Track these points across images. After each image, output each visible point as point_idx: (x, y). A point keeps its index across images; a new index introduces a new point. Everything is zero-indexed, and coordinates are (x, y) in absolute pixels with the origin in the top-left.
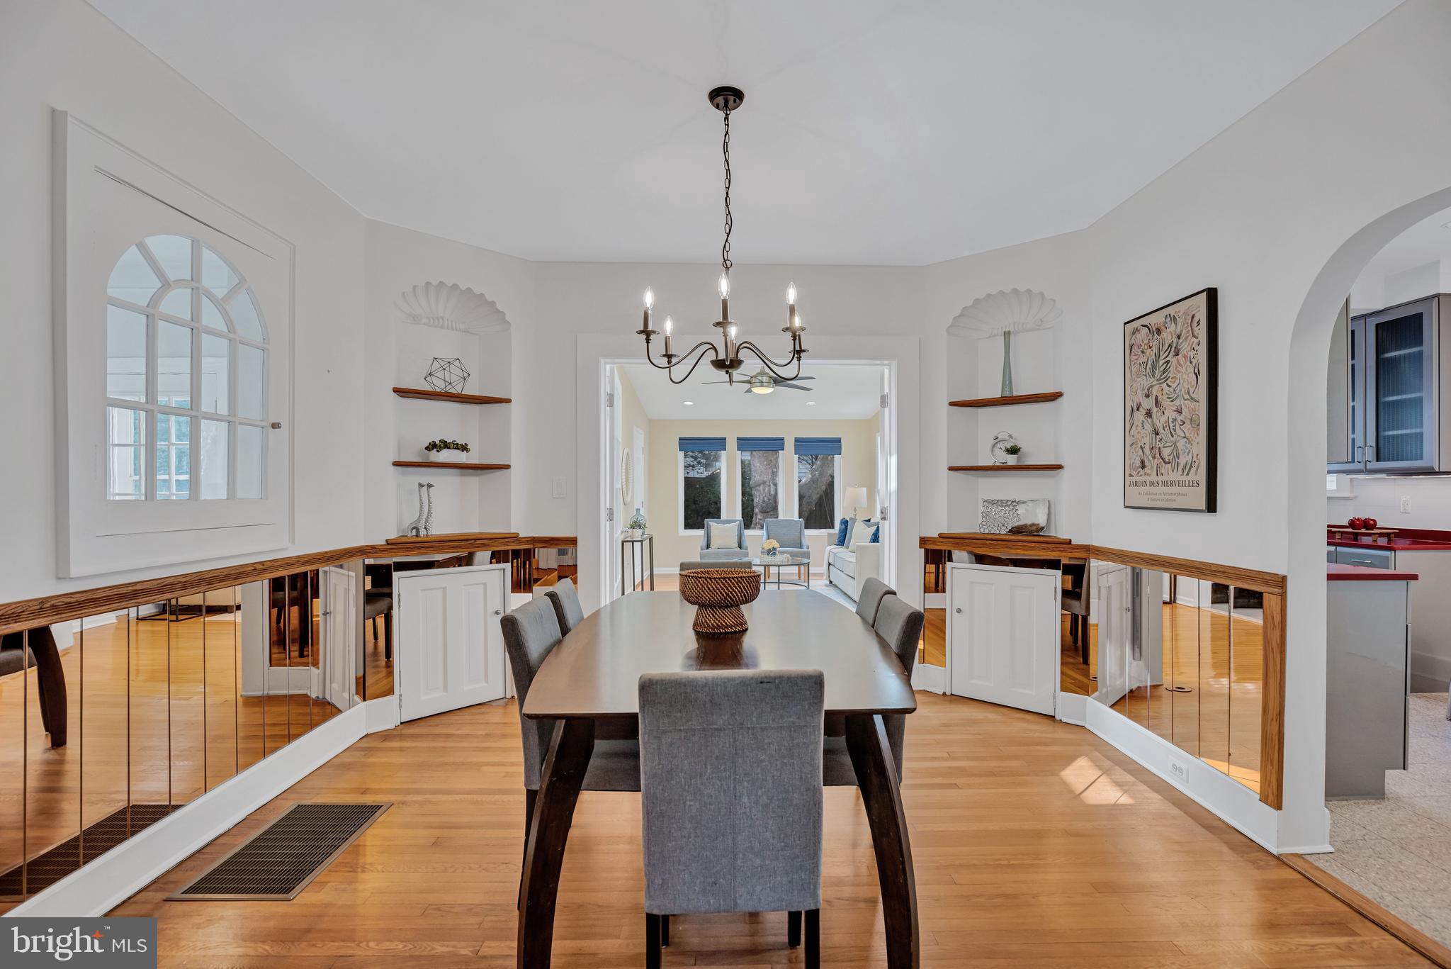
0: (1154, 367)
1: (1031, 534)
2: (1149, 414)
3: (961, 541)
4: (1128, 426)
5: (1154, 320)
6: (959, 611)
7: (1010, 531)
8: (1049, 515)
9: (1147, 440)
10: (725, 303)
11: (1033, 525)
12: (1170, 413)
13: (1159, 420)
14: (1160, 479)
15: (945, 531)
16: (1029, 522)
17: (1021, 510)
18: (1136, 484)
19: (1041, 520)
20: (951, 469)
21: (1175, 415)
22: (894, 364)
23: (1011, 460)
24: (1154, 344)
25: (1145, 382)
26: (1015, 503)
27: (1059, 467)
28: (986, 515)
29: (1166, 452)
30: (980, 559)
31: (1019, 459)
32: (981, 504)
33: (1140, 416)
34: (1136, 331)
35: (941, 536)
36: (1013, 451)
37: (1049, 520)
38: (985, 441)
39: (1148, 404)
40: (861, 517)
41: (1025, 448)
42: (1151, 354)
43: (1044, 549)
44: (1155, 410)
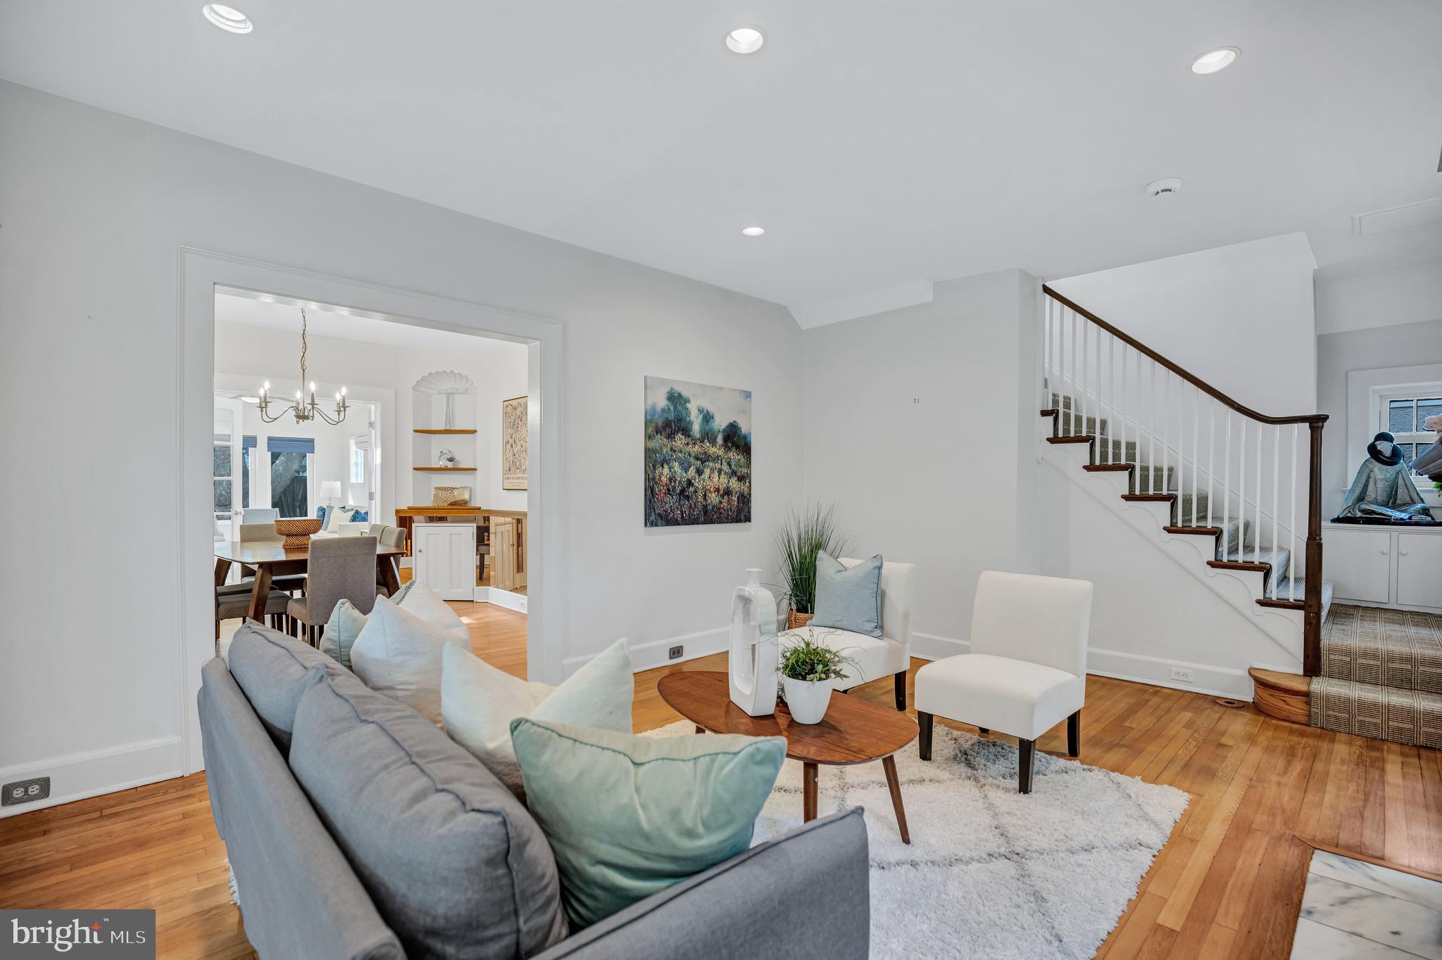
0: (514, 425)
1: (460, 505)
2: (512, 446)
3: (419, 510)
4: (505, 450)
5: (515, 403)
6: (420, 551)
7: (450, 504)
8: (470, 495)
9: (511, 459)
10: (313, 395)
11: (462, 500)
12: (519, 447)
13: (516, 450)
14: (516, 476)
15: (411, 505)
16: (460, 499)
17: (456, 493)
18: (507, 478)
19: (466, 497)
20: (415, 469)
21: (520, 448)
22: (379, 404)
23: (450, 465)
24: (514, 414)
25: (510, 431)
26: (452, 489)
27: (475, 469)
28: (436, 496)
29: (518, 464)
30: (431, 519)
31: (454, 464)
32: (433, 489)
33: (509, 446)
34: (507, 406)
35: (409, 508)
36: (451, 460)
37: (470, 497)
38: (435, 454)
39: (511, 441)
40: (336, 505)
41: (457, 457)
42: (513, 418)
43: (467, 513)
44: (514, 444)
